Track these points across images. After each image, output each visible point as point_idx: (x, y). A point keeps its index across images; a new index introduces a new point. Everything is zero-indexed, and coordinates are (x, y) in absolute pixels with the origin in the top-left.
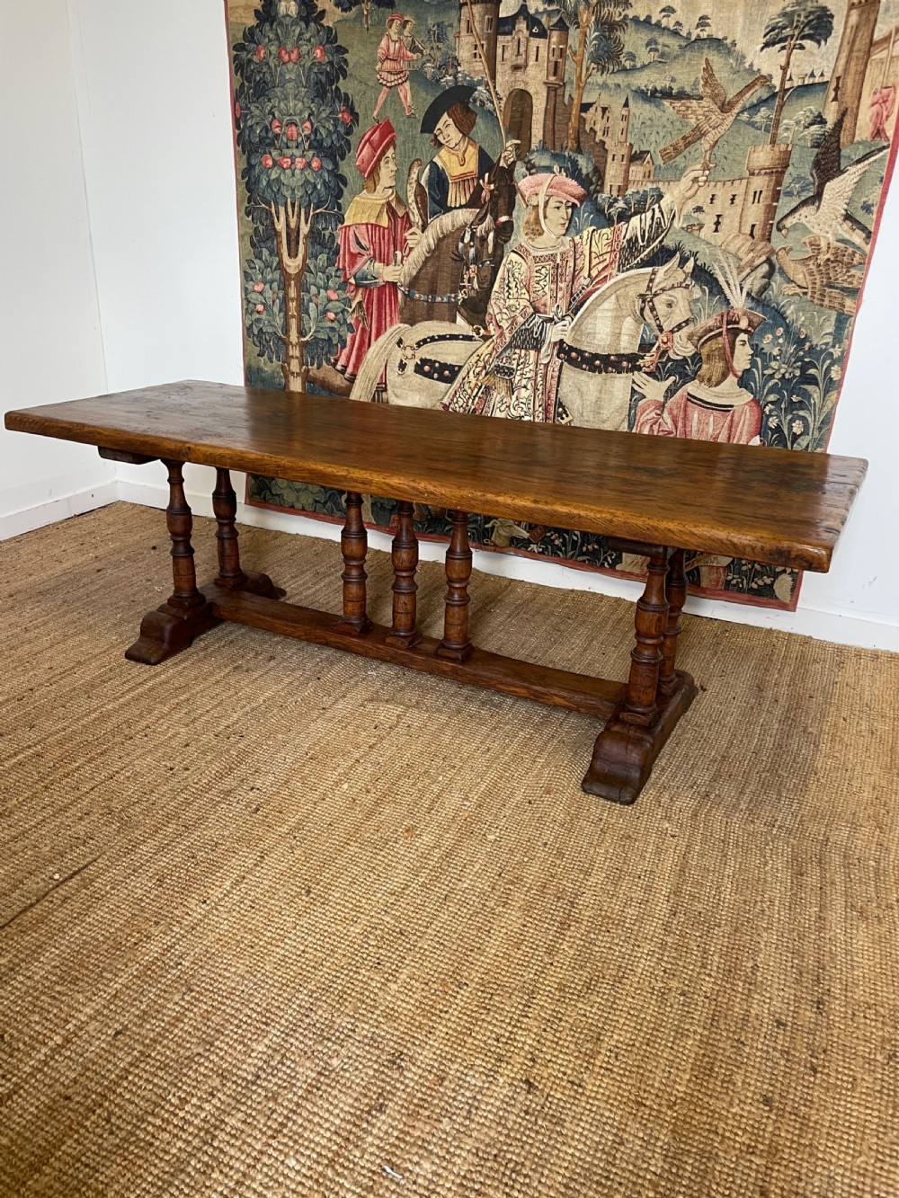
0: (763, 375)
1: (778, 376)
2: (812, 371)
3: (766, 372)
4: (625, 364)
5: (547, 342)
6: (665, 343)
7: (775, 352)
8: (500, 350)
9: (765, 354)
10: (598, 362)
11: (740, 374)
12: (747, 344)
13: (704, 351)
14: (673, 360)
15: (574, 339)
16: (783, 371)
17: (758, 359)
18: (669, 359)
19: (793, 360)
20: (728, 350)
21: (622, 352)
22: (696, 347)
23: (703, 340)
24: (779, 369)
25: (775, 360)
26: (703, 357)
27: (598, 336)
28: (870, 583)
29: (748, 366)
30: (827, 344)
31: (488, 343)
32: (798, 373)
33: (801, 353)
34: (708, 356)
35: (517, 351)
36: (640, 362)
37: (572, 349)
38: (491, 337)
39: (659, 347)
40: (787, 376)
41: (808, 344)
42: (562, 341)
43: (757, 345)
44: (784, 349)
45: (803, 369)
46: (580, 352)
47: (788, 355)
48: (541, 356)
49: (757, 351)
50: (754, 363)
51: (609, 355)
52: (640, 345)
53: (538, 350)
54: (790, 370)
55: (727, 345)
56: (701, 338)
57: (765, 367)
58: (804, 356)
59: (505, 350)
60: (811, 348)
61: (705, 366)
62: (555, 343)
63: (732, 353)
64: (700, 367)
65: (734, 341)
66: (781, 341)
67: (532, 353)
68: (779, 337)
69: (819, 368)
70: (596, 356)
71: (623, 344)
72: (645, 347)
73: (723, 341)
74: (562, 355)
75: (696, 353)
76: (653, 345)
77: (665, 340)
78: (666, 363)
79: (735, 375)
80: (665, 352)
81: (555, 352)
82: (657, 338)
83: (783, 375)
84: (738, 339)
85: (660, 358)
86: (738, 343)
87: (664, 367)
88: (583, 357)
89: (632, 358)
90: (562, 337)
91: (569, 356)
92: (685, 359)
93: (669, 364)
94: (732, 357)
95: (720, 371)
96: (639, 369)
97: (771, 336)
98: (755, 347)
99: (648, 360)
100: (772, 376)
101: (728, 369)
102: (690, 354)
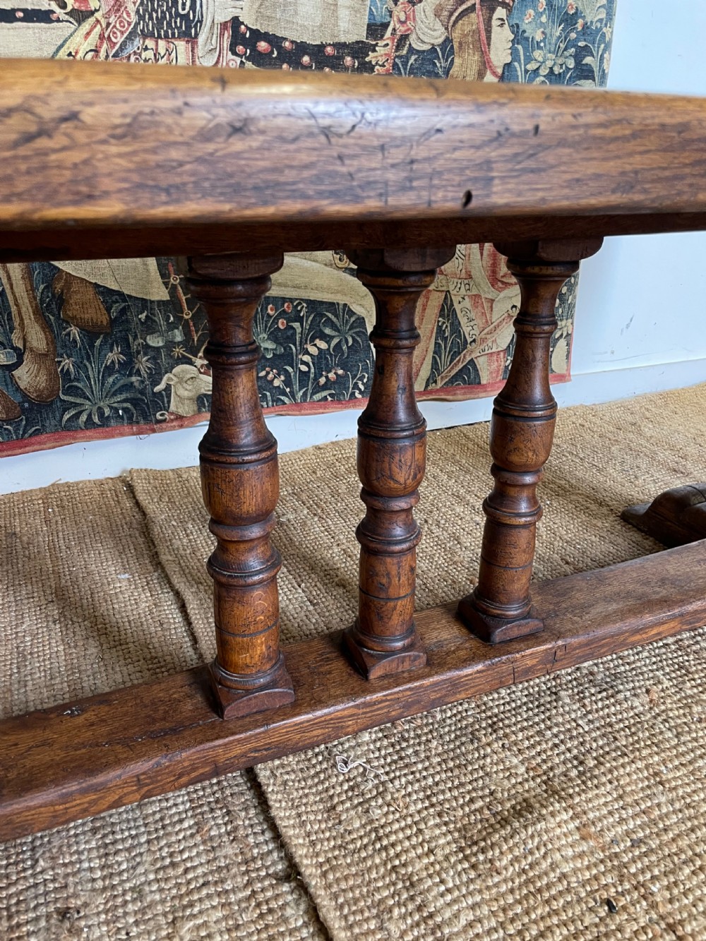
0: (526, 71)
1: (544, 71)
2: (588, 60)
3: (529, 67)
4: (348, 60)
5: (207, 22)
6: (402, 23)
7: (539, 37)
8: (119, 39)
9: (527, 39)
10: (306, 59)
11: (500, 71)
12: (506, 26)
13: (456, 35)
14: (418, 51)
15: (260, 15)
16: (549, 63)
17: (520, 47)
18: (412, 50)
19: (563, 46)
20: (483, 33)
21: (343, 39)
22: (447, 29)
23: (453, 18)
24: (544, 59)
25: (539, 48)
26: (456, 46)
27: (302, 10)
28: (628, 326)
29: (508, 60)
30: (601, 20)
31: (86, 26)
32: (571, 63)
33: (573, 35)
34: (460, 43)
35: (150, 43)
36: (371, 57)
37: (257, 35)
38: (92, 13)
39: (394, 30)
40: (557, 70)
41: (580, 21)
42: (236, 22)
43: (518, 26)
44: (548, 31)
45: (578, 57)
46: (274, 41)
47: (554, 41)
48: (200, 51)
49: (519, 37)
50: (514, 52)
51: (322, 47)
52: (369, 26)
53: (192, 40)
54: (560, 61)
55: (482, 27)
56: (451, 14)
57: (529, 59)
58: (577, 40)
59: (131, 37)
60: (585, 26)
61: (457, 61)
62: (224, 26)
63: (489, 38)
64: (452, 60)
65: (490, 19)
66: (544, 19)
67: (181, 45)
68: (541, 14)
69: (595, 54)
70: (302, 48)
71: (343, 25)
72: (376, 29)
73: (475, 19)
74: (240, 49)
75: (448, 40)
76: (386, 26)
77: (403, 19)
78: (407, 58)
79: (494, 73)
80: (404, 38)
81: (226, 43)
82: (391, 13)
83: (551, 69)
84: (495, 16)
85: (398, 48)
86: (495, 23)
87: (405, 64)
88: (280, 48)
89: (359, 50)
90: (236, 12)
91: (254, 49)
92: (433, 50)
93: (413, 58)
94: (489, 44)
95: (475, 68)
96: (368, 67)
97: (531, 12)
98: (515, 29)
99: (382, 53)
100: (536, 71)
101: (485, 65)
102: (440, 40)
